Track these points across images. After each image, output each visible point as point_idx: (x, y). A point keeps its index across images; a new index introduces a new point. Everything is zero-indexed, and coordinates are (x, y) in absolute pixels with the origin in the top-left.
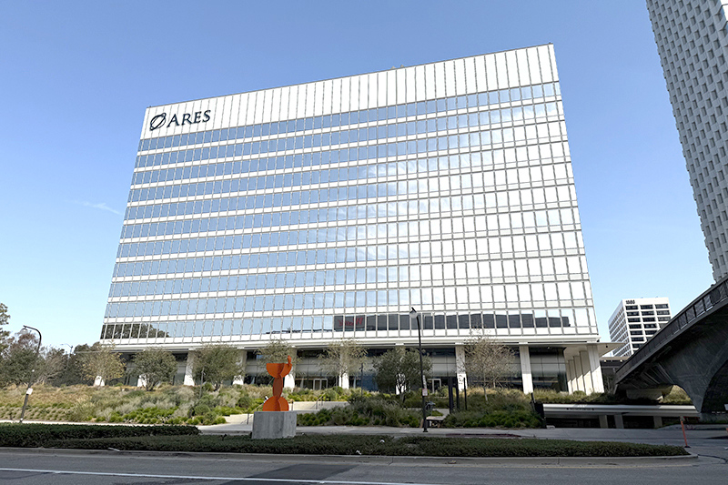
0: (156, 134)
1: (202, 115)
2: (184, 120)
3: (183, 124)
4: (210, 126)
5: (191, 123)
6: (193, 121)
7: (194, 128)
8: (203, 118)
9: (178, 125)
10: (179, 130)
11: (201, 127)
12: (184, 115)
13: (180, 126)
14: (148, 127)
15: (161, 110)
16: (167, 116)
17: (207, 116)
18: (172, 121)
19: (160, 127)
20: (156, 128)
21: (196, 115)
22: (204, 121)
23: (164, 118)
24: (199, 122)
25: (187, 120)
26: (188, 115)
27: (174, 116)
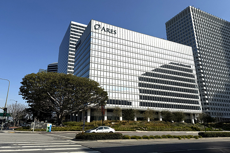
0: (97, 31)
1: (113, 31)
4: (116, 36)
6: (110, 32)
7: (111, 35)
8: (113, 32)
9: (105, 31)
11: (114, 35)
12: (107, 29)
14: (94, 28)
15: (97, 23)
16: (101, 26)
17: (115, 32)
18: (103, 29)
19: (98, 30)
20: (97, 29)
21: (111, 30)
22: (114, 34)
23: (100, 27)
24: (112, 33)
25: (108, 31)
26: (109, 29)
27: (104, 27)
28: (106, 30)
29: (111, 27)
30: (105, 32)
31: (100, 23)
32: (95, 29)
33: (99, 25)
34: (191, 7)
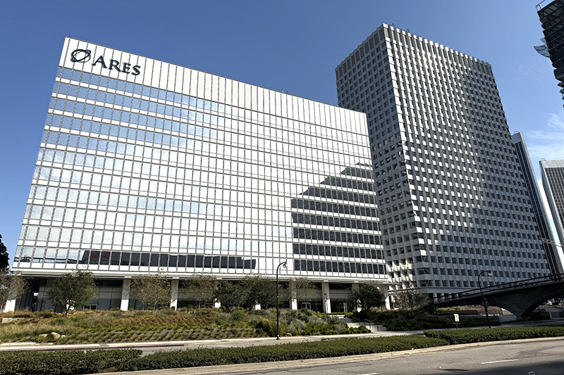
0: (78, 66)
1: (131, 67)
2: (111, 65)
3: (111, 68)
4: (139, 79)
5: (119, 70)
6: (121, 69)
7: (123, 76)
8: (132, 70)
9: (105, 67)
10: (105, 72)
11: (131, 78)
12: (112, 61)
13: (107, 70)
14: (69, 57)
15: (83, 45)
16: (92, 54)
17: (137, 71)
18: (97, 61)
19: (84, 62)
20: (78, 61)
21: (125, 64)
22: (133, 74)
23: (89, 55)
24: (128, 73)
25: (116, 66)
26: (117, 62)
27: (101, 57)
28: (108, 64)
29: (124, 57)
30: (103, 69)
31: (91, 47)
32: (74, 60)
33: (88, 52)
34: (386, 26)
